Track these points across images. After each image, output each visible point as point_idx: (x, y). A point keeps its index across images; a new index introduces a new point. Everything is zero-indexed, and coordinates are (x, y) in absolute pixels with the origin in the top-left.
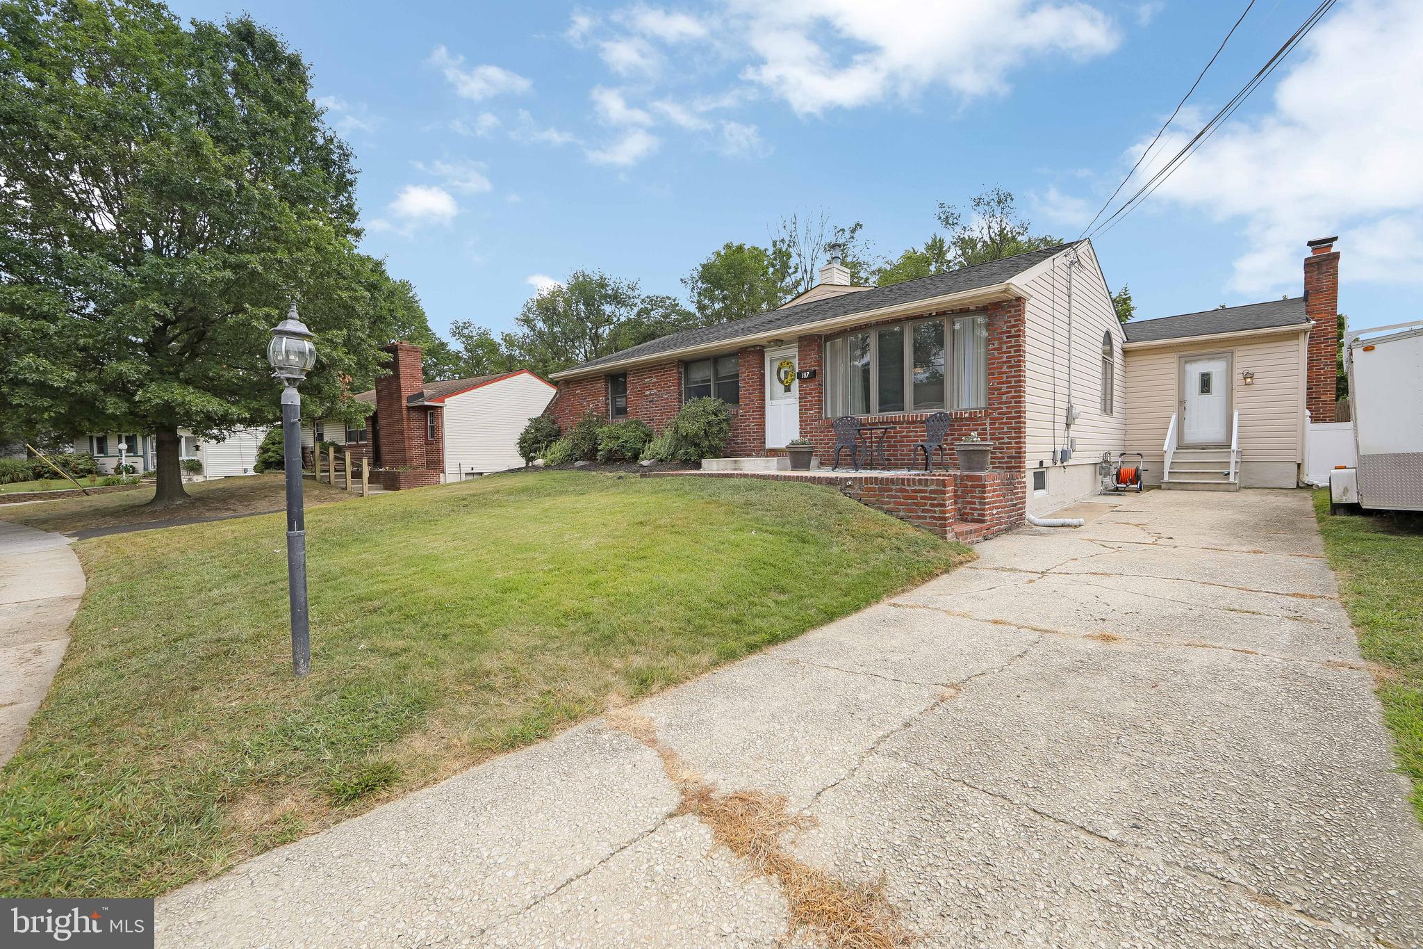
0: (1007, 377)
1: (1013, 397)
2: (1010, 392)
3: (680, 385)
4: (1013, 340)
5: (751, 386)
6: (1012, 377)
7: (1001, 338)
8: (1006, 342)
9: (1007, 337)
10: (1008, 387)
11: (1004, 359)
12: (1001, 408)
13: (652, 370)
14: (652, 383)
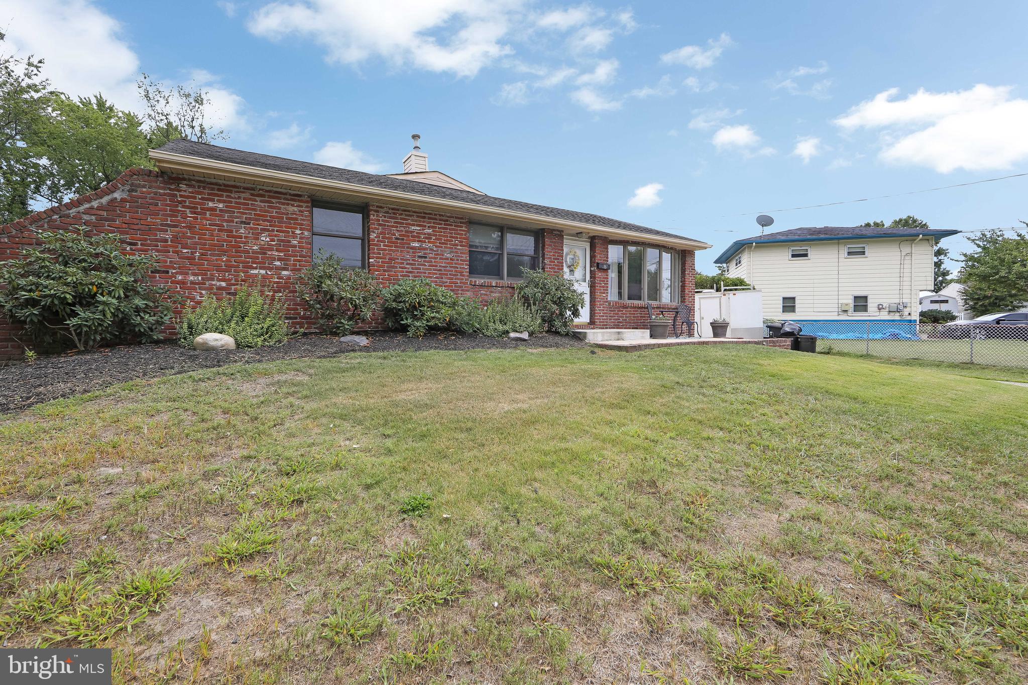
0: (691, 289)
2: (692, 297)
7: (689, 268)
10: (691, 294)
13: (424, 217)
14: (425, 234)
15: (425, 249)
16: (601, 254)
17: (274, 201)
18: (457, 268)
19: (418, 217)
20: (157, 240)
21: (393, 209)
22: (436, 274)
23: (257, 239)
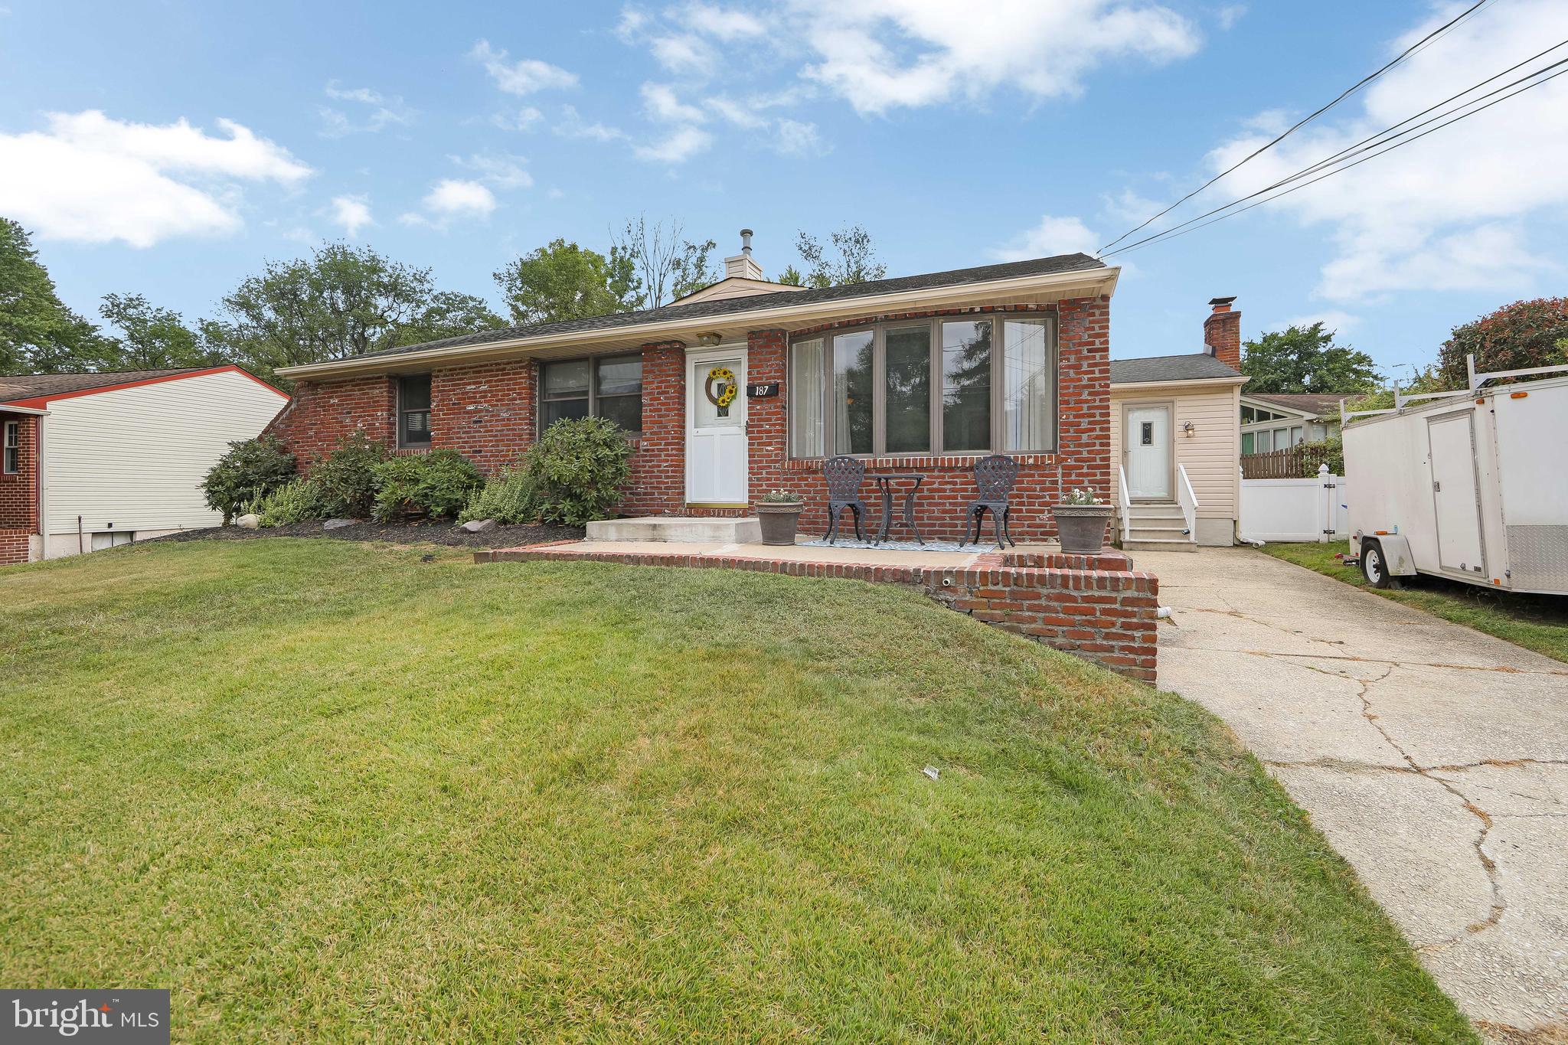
0: (1089, 408)
1: (1098, 437)
2: (1094, 430)
3: (532, 398)
4: (1098, 355)
5: (663, 404)
6: (1097, 407)
7: (1080, 352)
8: (1087, 358)
9: (1089, 351)
10: (1090, 423)
11: (1085, 382)
12: (1080, 453)
13: (479, 372)
14: (481, 392)
15: (481, 411)
16: (761, 366)
17: (365, 387)
18: (515, 430)
19: (474, 372)
20: (307, 438)
21: (450, 370)
22: (491, 441)
23: (356, 426)
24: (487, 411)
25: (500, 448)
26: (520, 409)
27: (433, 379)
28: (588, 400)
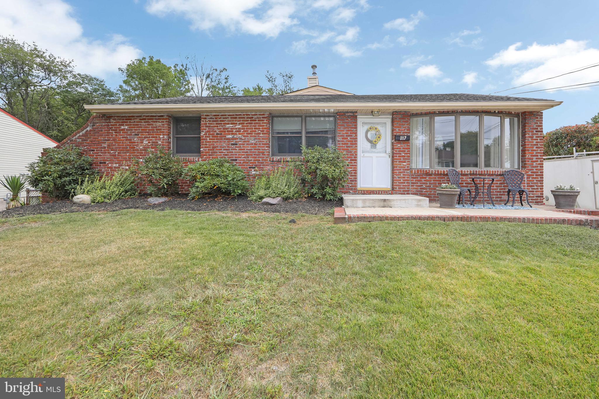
0: (536, 153)
1: (539, 164)
2: (537, 161)
3: (269, 134)
4: (539, 133)
5: (349, 141)
6: (539, 153)
7: (533, 132)
8: (536, 134)
9: (536, 131)
10: (536, 159)
11: (535, 143)
12: (533, 170)
13: (236, 118)
14: (236, 129)
15: (236, 139)
16: (400, 127)
17: (150, 121)
18: (260, 149)
19: (231, 118)
21: (215, 115)
22: (244, 155)
23: (142, 143)
24: (241, 139)
25: (250, 159)
26: (263, 139)
27: (202, 120)
28: (301, 137)
